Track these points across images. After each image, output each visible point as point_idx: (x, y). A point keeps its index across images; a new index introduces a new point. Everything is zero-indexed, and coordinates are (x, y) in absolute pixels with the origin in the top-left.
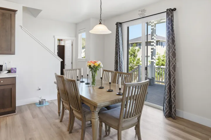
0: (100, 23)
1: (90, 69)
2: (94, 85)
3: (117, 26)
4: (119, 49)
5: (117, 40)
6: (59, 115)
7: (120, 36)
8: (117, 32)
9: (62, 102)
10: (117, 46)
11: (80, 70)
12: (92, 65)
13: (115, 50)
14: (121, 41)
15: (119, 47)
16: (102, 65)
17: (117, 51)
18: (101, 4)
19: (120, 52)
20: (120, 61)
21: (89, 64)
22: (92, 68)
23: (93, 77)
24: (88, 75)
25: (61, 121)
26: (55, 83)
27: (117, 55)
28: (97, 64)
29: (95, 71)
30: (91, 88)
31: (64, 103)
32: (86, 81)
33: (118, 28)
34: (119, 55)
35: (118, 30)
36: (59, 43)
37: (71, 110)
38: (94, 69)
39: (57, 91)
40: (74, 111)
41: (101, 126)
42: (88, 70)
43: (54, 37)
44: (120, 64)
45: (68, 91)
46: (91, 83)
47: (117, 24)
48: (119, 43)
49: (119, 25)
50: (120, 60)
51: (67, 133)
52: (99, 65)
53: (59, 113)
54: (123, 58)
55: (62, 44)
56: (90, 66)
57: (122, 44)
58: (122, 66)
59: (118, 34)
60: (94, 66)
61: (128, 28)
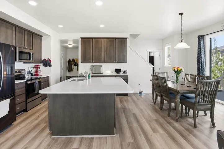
0: (182, 42)
1: (175, 72)
2: (178, 83)
3: (199, 39)
4: (201, 57)
5: (199, 51)
6: (153, 101)
7: (202, 47)
8: (198, 44)
9: (156, 92)
10: (199, 55)
11: (167, 73)
12: (176, 69)
13: (197, 59)
14: (203, 51)
15: (201, 56)
16: (183, 69)
17: (199, 60)
18: (182, 29)
19: (202, 60)
20: (202, 68)
21: (174, 69)
22: (176, 71)
23: (177, 77)
24: (173, 76)
25: (155, 104)
26: (150, 80)
27: (199, 63)
28: (179, 69)
29: (179, 74)
30: (176, 85)
31: (157, 93)
32: (172, 81)
33: (200, 40)
34: (201, 62)
35: (200, 42)
36: (149, 54)
37: (162, 96)
38: (178, 72)
39: (152, 86)
40: (164, 97)
41: (182, 107)
42: (173, 72)
43: (147, 50)
44: (202, 70)
45: (160, 84)
46: (175, 82)
47: (199, 37)
48: (201, 52)
49: (201, 38)
50: (202, 66)
51: (159, 110)
52: (181, 69)
53: (153, 99)
54: (205, 65)
55: (152, 55)
56: (174, 70)
57: (204, 54)
58: (204, 72)
59: (200, 45)
60: (178, 70)
61: (211, 39)
